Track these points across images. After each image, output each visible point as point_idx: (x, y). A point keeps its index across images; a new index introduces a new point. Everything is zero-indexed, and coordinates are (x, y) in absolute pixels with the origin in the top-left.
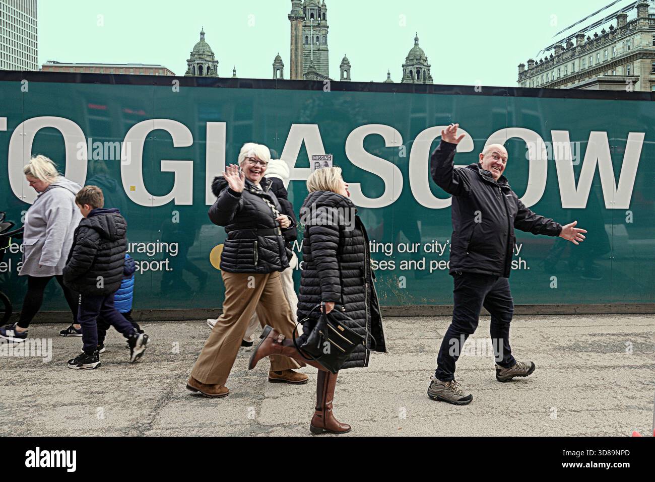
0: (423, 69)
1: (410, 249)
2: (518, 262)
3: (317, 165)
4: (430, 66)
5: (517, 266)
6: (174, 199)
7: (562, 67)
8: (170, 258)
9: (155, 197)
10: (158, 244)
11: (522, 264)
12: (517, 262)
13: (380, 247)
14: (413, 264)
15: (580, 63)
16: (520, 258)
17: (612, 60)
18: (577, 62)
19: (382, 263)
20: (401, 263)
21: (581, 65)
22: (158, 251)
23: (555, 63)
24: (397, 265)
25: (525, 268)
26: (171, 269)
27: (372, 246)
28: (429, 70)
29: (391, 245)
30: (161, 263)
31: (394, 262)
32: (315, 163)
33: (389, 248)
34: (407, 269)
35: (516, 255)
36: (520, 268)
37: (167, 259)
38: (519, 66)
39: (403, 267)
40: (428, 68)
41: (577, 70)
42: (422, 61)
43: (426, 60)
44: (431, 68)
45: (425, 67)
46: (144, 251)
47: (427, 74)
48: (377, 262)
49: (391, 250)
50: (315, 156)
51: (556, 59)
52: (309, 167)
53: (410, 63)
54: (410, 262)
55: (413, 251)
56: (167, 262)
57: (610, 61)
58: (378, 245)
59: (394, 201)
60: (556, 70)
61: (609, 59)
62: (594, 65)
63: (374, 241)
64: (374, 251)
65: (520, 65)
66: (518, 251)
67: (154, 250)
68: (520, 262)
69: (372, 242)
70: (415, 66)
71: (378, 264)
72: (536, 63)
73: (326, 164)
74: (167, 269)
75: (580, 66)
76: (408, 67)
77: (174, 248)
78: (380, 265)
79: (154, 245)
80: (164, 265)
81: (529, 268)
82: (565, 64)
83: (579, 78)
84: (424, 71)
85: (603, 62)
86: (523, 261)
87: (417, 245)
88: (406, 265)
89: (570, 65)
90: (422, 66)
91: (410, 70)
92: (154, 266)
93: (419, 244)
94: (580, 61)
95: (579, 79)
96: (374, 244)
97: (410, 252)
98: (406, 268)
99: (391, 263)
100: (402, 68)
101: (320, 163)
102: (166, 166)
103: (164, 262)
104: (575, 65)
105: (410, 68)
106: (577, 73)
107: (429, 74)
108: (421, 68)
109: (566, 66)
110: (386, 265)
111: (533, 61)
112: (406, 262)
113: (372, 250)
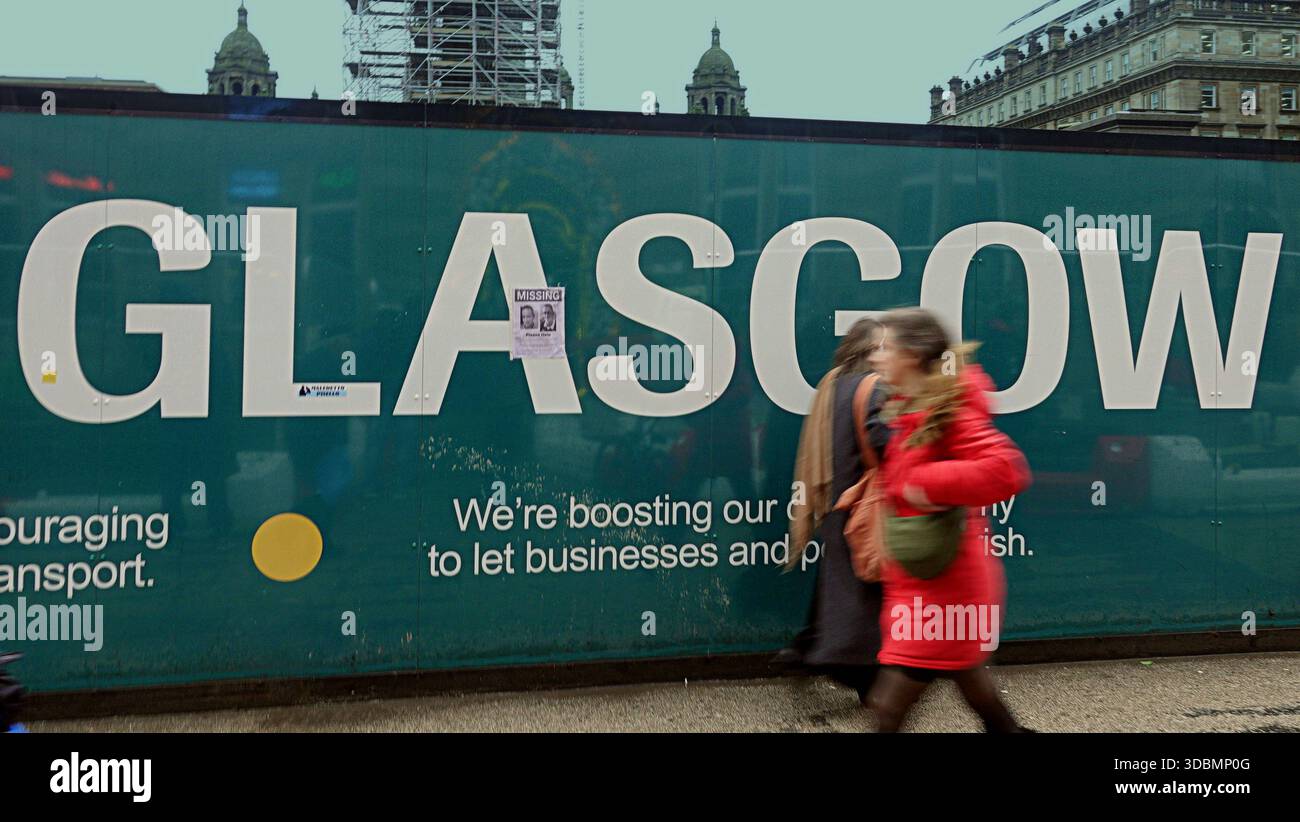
0: (730, 97)
1: (754, 514)
2: (1007, 538)
3: (525, 312)
4: (745, 90)
5: (1004, 547)
6: (159, 403)
7: (1020, 95)
8: (148, 555)
9: (108, 399)
10: (115, 519)
11: (1017, 542)
12: (1003, 539)
13: (682, 510)
14: (760, 550)
15: (1056, 85)
16: (1011, 529)
17: (1122, 81)
18: (1050, 83)
19: (686, 551)
20: (732, 548)
21: (1059, 91)
22: (114, 537)
23: (1006, 86)
24: (724, 555)
25: (1023, 553)
26: (151, 583)
27: (662, 510)
28: (743, 98)
29: (709, 506)
30: (123, 567)
31: (714, 548)
32: (522, 309)
33: (702, 513)
34: (746, 563)
35: (1002, 522)
36: (1011, 554)
37: (139, 557)
38: (932, 92)
39: (737, 559)
40: (741, 94)
41: (1050, 102)
42: (727, 79)
43: (736, 77)
44: (746, 92)
45: (734, 92)
46: (78, 537)
47: (737, 107)
48: (675, 549)
49: (708, 519)
50: (521, 292)
51: (1006, 78)
52: (507, 318)
53: (701, 82)
54: (754, 547)
55: (760, 518)
56: (139, 563)
57: (1118, 82)
58: (675, 506)
59: (714, 399)
60: (1007, 100)
61: (1116, 79)
62: (1085, 92)
63: (667, 497)
64: (667, 523)
65: (934, 88)
66: (1007, 512)
67: (104, 535)
68: (1011, 538)
69: (663, 500)
70: (714, 90)
71: (677, 554)
72: (967, 86)
73: (548, 308)
74: (139, 583)
75: (1056, 93)
76: (698, 92)
77: (157, 527)
78: (682, 555)
79: (104, 521)
80: (131, 572)
81: (1031, 553)
82: (1026, 89)
83: (1055, 117)
84: (733, 100)
85: (1105, 83)
86: (1017, 536)
87: (769, 504)
88: (745, 553)
89: (1035, 89)
90: (727, 90)
91: (702, 97)
92: (105, 575)
93: (775, 502)
94: (1056, 83)
95: (1056, 120)
96: (667, 505)
97: (754, 521)
98: (745, 561)
99: (709, 550)
100: (686, 93)
101: (535, 309)
102: (140, 318)
103: (130, 564)
104: (1047, 89)
105: (702, 93)
106: (1050, 106)
107: (743, 106)
108: (725, 94)
109: (1029, 93)
110: (697, 554)
111: (960, 82)
112: (744, 546)
113: (662, 518)
